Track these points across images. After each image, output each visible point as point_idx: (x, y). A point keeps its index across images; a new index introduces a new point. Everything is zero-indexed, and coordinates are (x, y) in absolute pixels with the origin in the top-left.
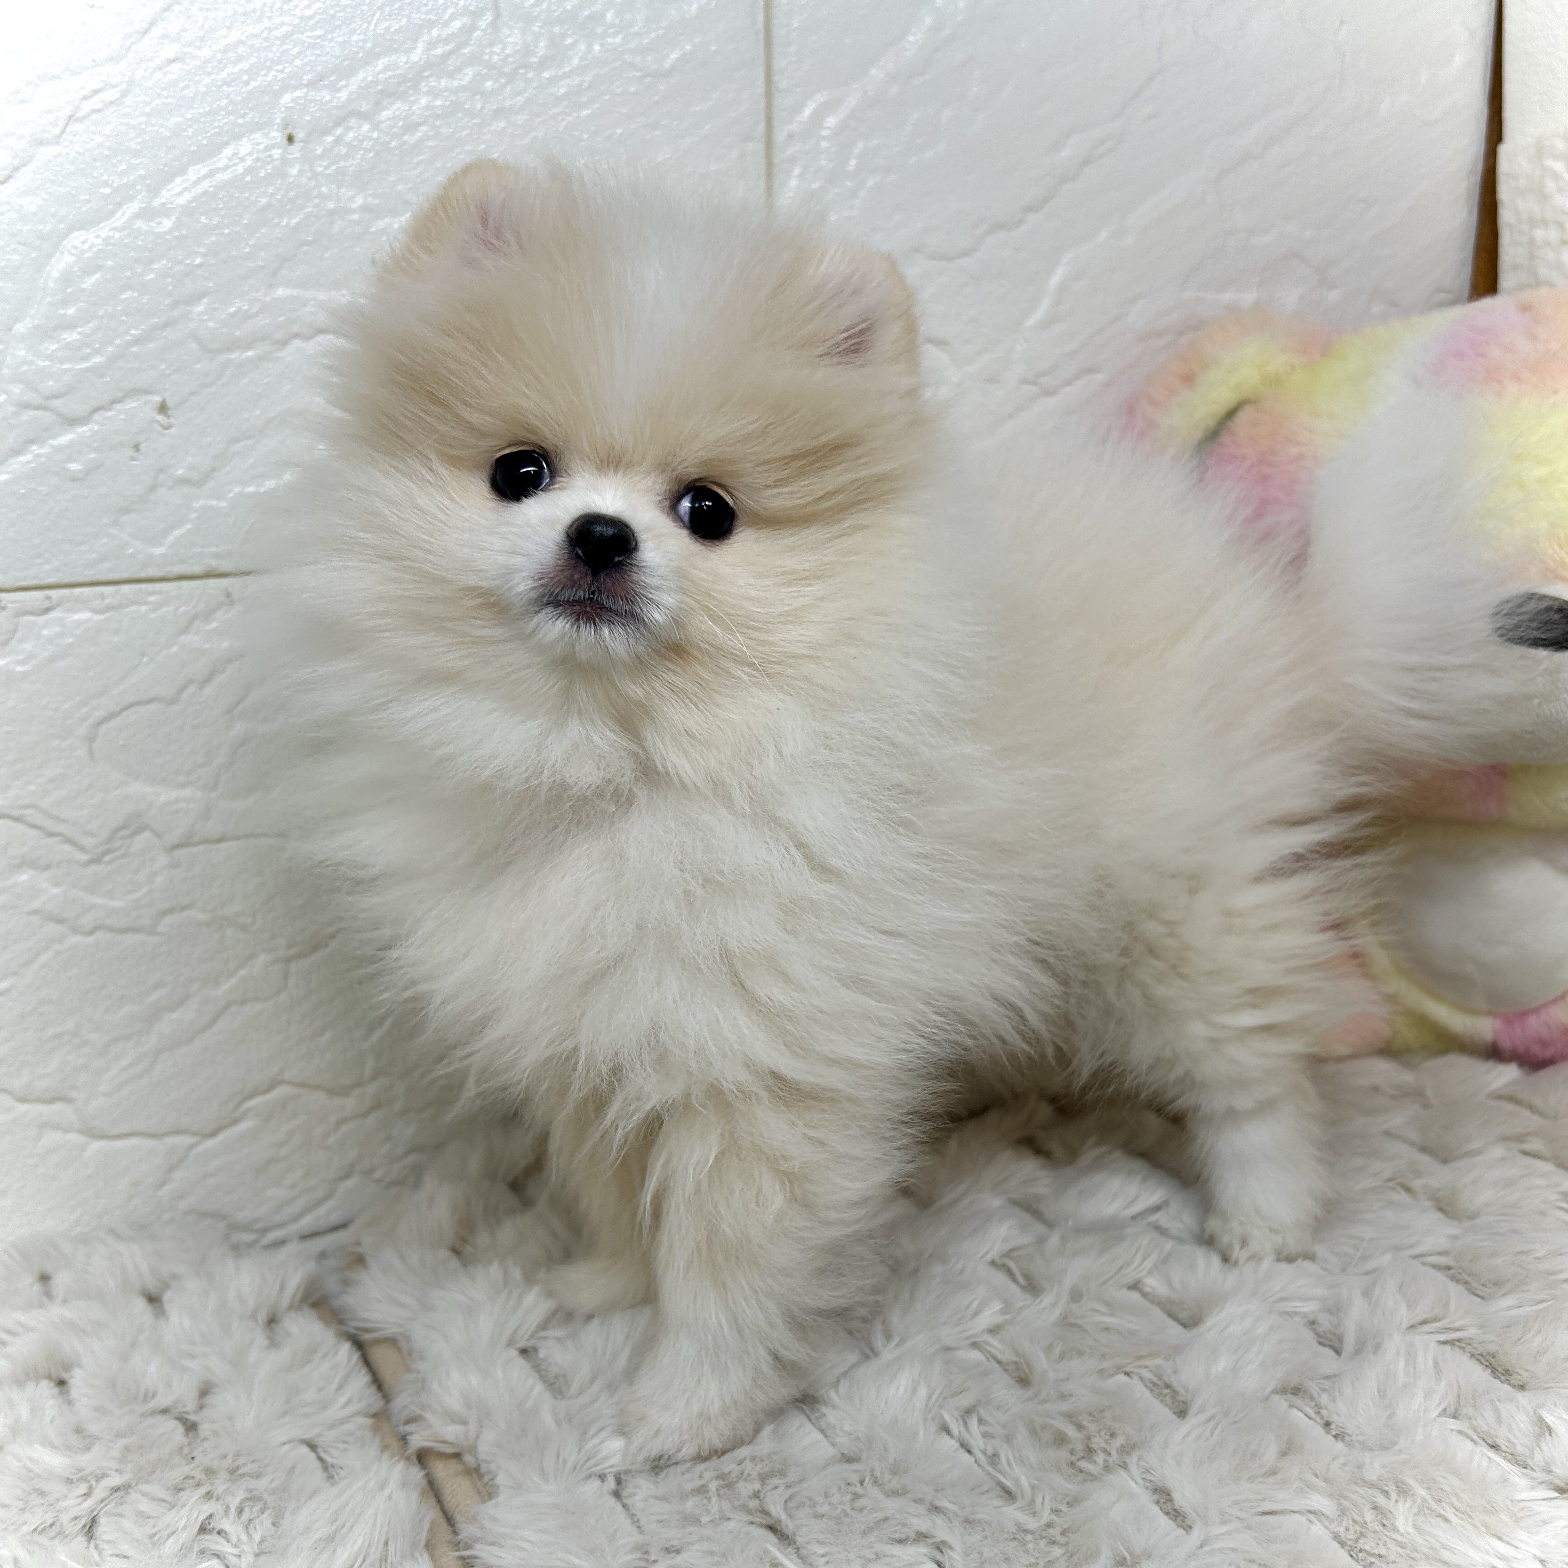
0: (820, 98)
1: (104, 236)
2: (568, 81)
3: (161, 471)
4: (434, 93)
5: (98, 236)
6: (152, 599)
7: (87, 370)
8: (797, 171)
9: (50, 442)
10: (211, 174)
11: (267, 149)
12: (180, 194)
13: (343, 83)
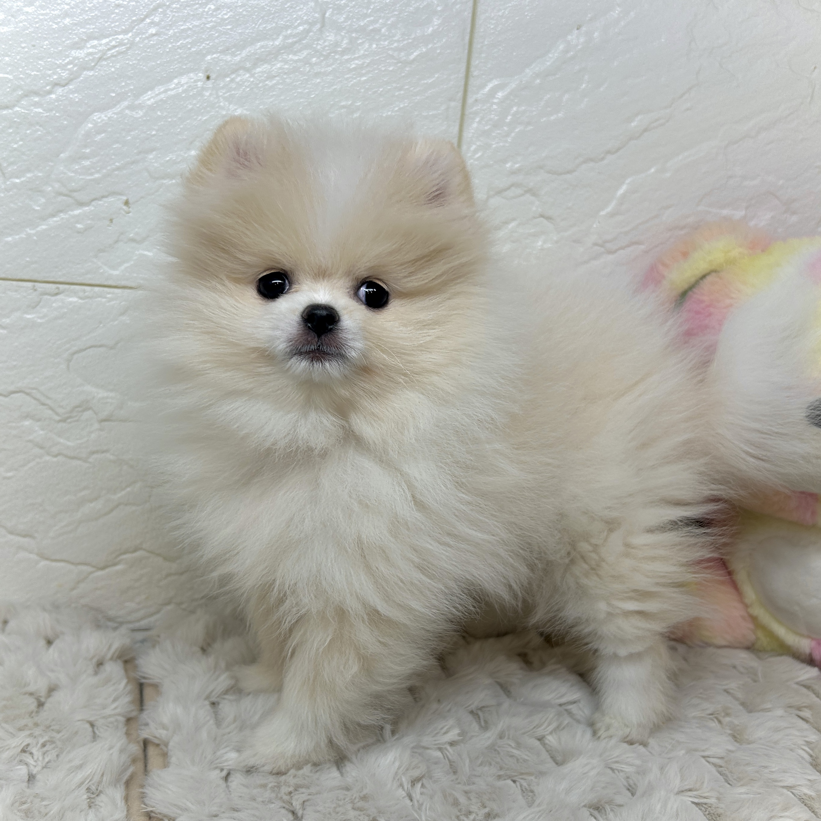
0: (495, 82)
1: (109, 116)
2: (356, 62)
3: (122, 233)
4: (286, 62)
5: (106, 116)
6: (108, 296)
7: (91, 180)
8: (477, 120)
9: (70, 212)
10: (166, 91)
11: (196, 81)
12: (149, 99)
13: (239, 53)
